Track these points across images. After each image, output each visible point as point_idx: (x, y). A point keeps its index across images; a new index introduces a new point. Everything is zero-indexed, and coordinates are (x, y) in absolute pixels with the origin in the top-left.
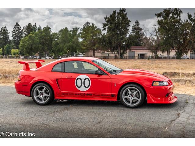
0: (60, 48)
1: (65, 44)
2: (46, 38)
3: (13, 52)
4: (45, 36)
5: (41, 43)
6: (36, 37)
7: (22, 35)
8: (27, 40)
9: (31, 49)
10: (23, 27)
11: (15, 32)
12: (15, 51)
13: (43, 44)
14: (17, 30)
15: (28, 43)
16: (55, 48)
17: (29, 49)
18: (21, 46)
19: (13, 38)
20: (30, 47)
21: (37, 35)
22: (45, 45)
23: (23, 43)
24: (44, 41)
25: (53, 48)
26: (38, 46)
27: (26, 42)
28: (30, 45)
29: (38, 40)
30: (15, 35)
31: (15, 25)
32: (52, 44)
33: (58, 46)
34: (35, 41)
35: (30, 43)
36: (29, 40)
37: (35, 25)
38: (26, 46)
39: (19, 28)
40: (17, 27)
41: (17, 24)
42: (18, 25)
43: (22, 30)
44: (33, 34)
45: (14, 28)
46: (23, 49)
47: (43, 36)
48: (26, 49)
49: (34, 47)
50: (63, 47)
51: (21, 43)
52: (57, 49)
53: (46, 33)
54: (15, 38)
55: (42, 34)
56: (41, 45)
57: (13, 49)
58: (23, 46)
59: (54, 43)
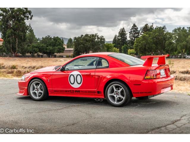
0: (173, 47)
1: (178, 43)
2: (160, 38)
3: (130, 52)
4: (159, 36)
5: (154, 43)
6: (149, 37)
7: (139, 35)
8: (141, 40)
9: (145, 49)
10: (141, 28)
11: (132, 33)
12: (132, 51)
13: (156, 43)
14: (134, 31)
15: (142, 43)
16: (168, 48)
17: (142, 49)
18: (135, 46)
19: (130, 39)
20: (144, 47)
21: (151, 35)
22: (158, 45)
23: (137, 43)
24: (158, 40)
25: (166, 48)
26: (151, 45)
27: (140, 42)
28: (144, 45)
29: (152, 40)
30: (132, 36)
31: (133, 27)
32: (166, 44)
33: (171, 45)
34: (148, 41)
35: (144, 43)
36: (142, 40)
37: (152, 26)
38: (139, 45)
39: (136, 29)
40: (134, 28)
41: (134, 25)
42: (136, 26)
43: (139, 31)
44: (147, 35)
45: (132, 29)
46: (137, 49)
47: (156, 35)
48: (140, 49)
49: (148, 48)
50: (177, 46)
51: (135, 43)
52: (170, 49)
53: (160, 33)
54: (132, 39)
55: (156, 34)
56: (154, 45)
57: (130, 49)
58: (137, 46)
59: (168, 42)
